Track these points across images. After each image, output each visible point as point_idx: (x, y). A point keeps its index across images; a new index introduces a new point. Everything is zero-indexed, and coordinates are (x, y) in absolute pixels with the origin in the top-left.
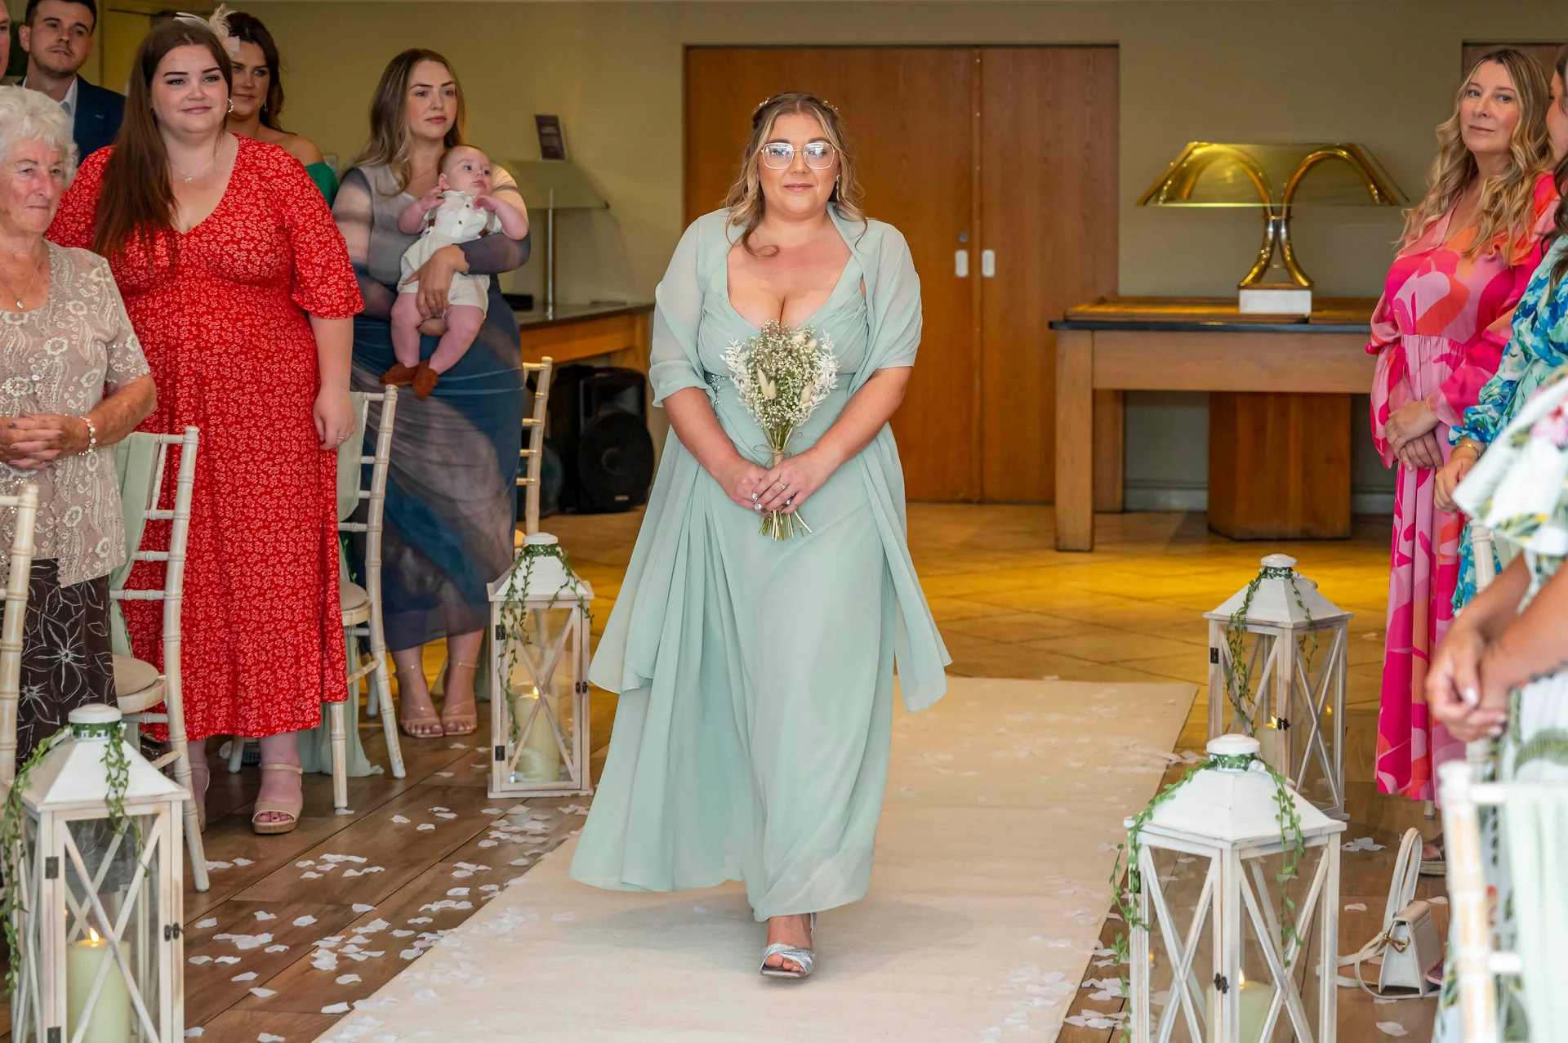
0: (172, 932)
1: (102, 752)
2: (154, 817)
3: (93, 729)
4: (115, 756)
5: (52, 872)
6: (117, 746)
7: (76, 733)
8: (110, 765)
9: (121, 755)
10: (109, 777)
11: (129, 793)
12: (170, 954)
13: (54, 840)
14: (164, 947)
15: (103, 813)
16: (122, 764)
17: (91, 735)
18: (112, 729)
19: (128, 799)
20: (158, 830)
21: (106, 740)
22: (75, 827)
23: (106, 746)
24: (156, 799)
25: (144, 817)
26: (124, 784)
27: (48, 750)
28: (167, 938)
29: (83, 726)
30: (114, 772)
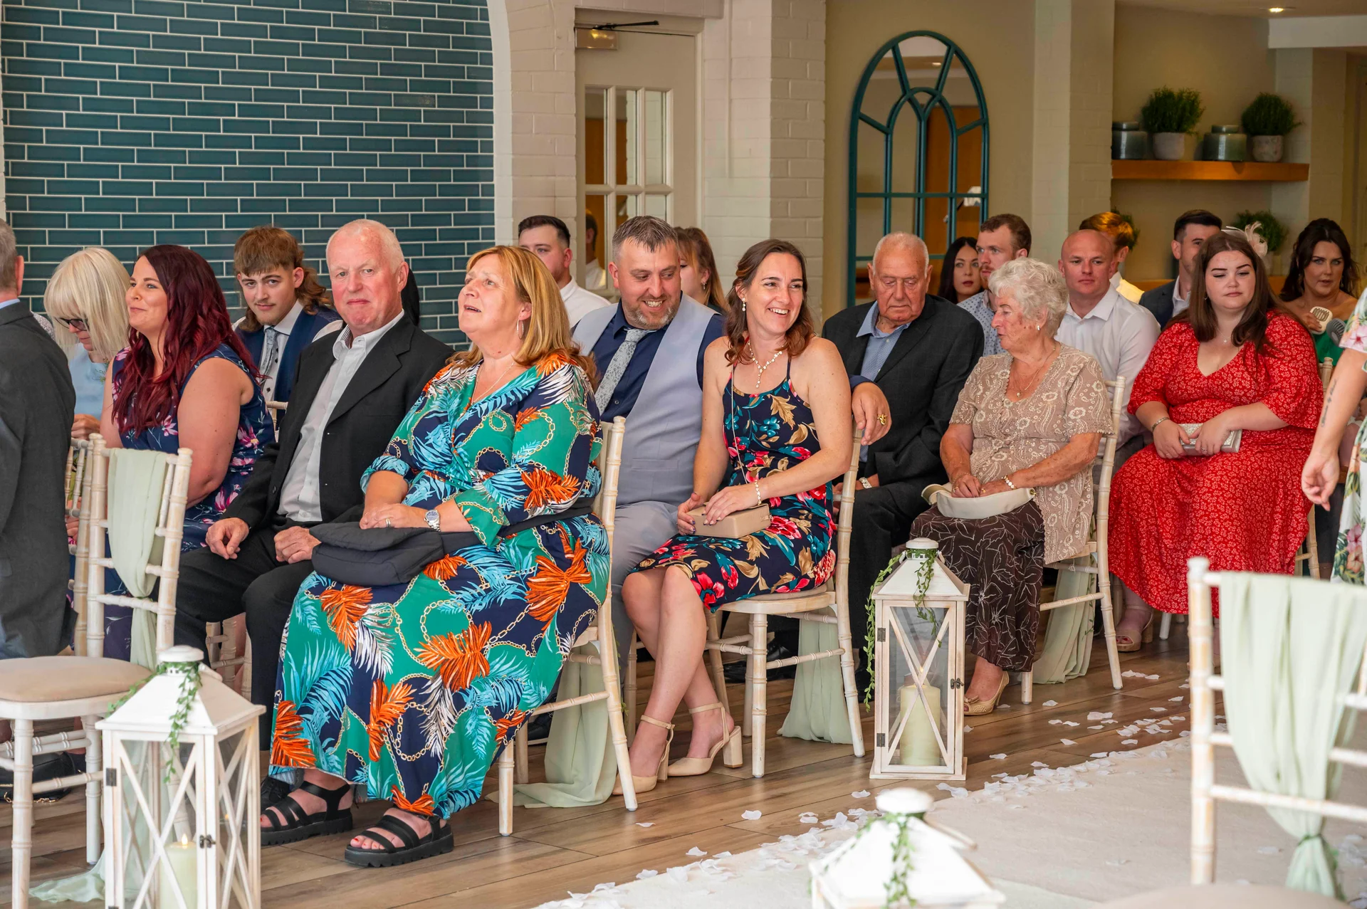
0: (955, 684)
1: (919, 566)
2: (946, 610)
3: (918, 552)
4: (927, 570)
5: (882, 638)
6: (929, 564)
7: (910, 555)
8: (921, 575)
9: (931, 570)
10: (919, 582)
11: (930, 594)
12: (956, 698)
13: (885, 619)
14: (950, 692)
16: (931, 576)
17: (917, 556)
18: (931, 554)
19: (929, 597)
20: (949, 619)
21: (924, 560)
22: (902, 613)
23: (923, 563)
24: (946, 599)
25: (938, 609)
26: (926, 589)
27: (897, 565)
28: (952, 687)
29: (913, 550)
30: (923, 579)
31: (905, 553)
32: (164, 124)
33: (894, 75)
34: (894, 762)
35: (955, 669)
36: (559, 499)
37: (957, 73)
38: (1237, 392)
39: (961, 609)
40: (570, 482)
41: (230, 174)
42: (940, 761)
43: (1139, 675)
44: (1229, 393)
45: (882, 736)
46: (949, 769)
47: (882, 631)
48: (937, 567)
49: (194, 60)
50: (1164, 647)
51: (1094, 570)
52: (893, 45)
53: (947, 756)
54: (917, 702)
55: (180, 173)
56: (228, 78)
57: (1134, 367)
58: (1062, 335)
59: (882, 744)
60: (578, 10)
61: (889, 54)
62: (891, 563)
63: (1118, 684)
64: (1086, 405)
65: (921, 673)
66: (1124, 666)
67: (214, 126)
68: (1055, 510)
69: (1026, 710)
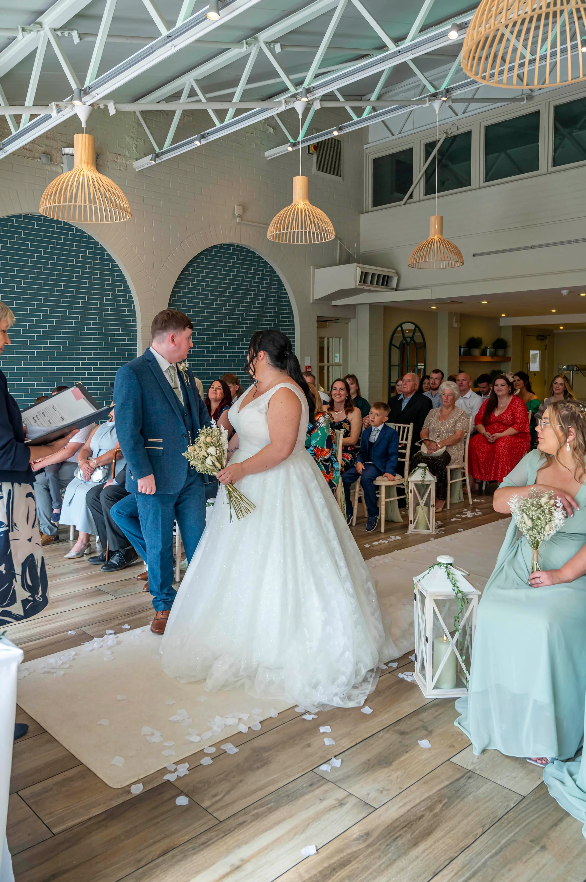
0: (433, 506)
1: (422, 472)
2: (430, 484)
3: (421, 467)
5: (411, 492)
6: (425, 471)
7: (419, 468)
8: (423, 474)
11: (425, 479)
13: (412, 487)
14: (431, 509)
15: (421, 483)
16: (425, 474)
18: (425, 468)
20: (430, 487)
21: (423, 470)
22: (416, 485)
24: (430, 481)
25: (427, 484)
27: (415, 471)
29: (420, 467)
30: (423, 476)
31: (417, 468)
32: (208, 348)
33: (401, 335)
34: (415, 529)
35: (433, 502)
36: (325, 456)
37: (418, 334)
38: (505, 421)
39: (434, 484)
40: (327, 450)
41: (226, 361)
42: (428, 529)
43: (479, 501)
44: (503, 421)
45: (411, 521)
46: (431, 531)
47: (411, 491)
48: (427, 472)
49: (217, 331)
50: (484, 492)
51: (464, 471)
52: (401, 325)
53: (430, 527)
54: (422, 510)
55: (213, 361)
56: (225, 335)
57: (476, 412)
58: (457, 403)
59: (411, 523)
60: (318, 317)
61: (399, 329)
62: (413, 470)
63: (471, 503)
64: (462, 423)
65: (422, 502)
66: (473, 498)
67: (222, 348)
68: (454, 454)
69: (448, 512)
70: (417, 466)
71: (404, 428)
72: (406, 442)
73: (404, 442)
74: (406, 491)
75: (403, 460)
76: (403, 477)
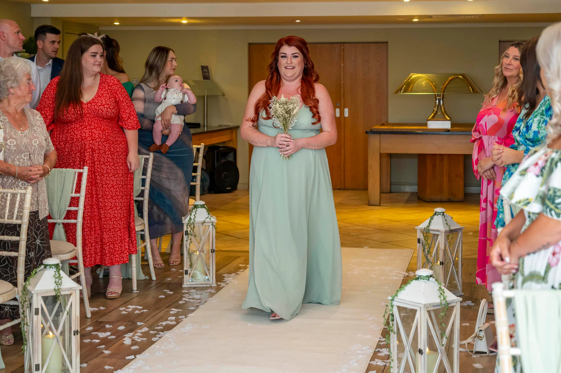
0: (76, 333)
1: (53, 274)
2: (71, 295)
3: (51, 266)
4: (58, 275)
5: (37, 313)
6: (58, 272)
7: (45, 267)
8: (56, 278)
9: (60, 275)
10: (56, 282)
11: (62, 287)
12: (75, 340)
13: (38, 303)
14: (73, 337)
15: (54, 294)
16: (60, 277)
17: (50, 268)
18: (57, 266)
19: (62, 289)
20: (72, 299)
21: (55, 270)
22: (45, 299)
23: (55, 272)
24: (71, 289)
25: (67, 295)
26: (60, 284)
27: (36, 273)
28: (74, 335)
29: (47, 265)
30: (57, 280)
31: (42, 267)
35: (76, 325)
47: (36, 310)
48: (63, 274)
62: (34, 272)
70: (42, 264)
71: (14, 195)
72: (19, 222)
73: (15, 221)
74: (21, 311)
75: (13, 254)
76: (15, 285)
